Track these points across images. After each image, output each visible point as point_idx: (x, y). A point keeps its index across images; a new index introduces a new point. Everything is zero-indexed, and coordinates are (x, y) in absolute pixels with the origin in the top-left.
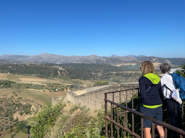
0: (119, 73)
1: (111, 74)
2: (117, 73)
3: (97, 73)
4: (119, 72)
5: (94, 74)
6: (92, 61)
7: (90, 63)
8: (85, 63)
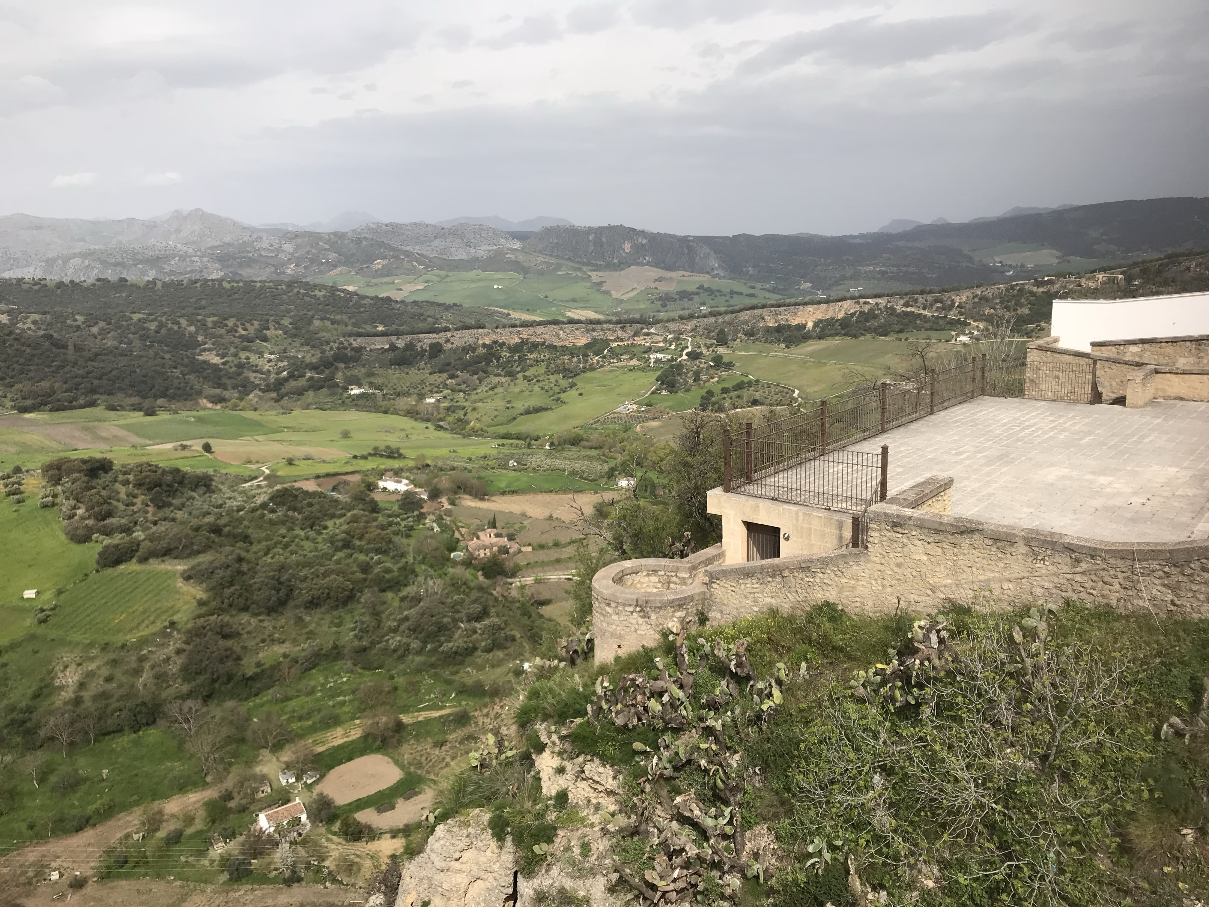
0: (410, 347)
1: (349, 353)
2: (400, 343)
3: (243, 355)
4: (409, 338)
5: (216, 360)
6: (183, 258)
7: (172, 273)
8: (132, 277)
